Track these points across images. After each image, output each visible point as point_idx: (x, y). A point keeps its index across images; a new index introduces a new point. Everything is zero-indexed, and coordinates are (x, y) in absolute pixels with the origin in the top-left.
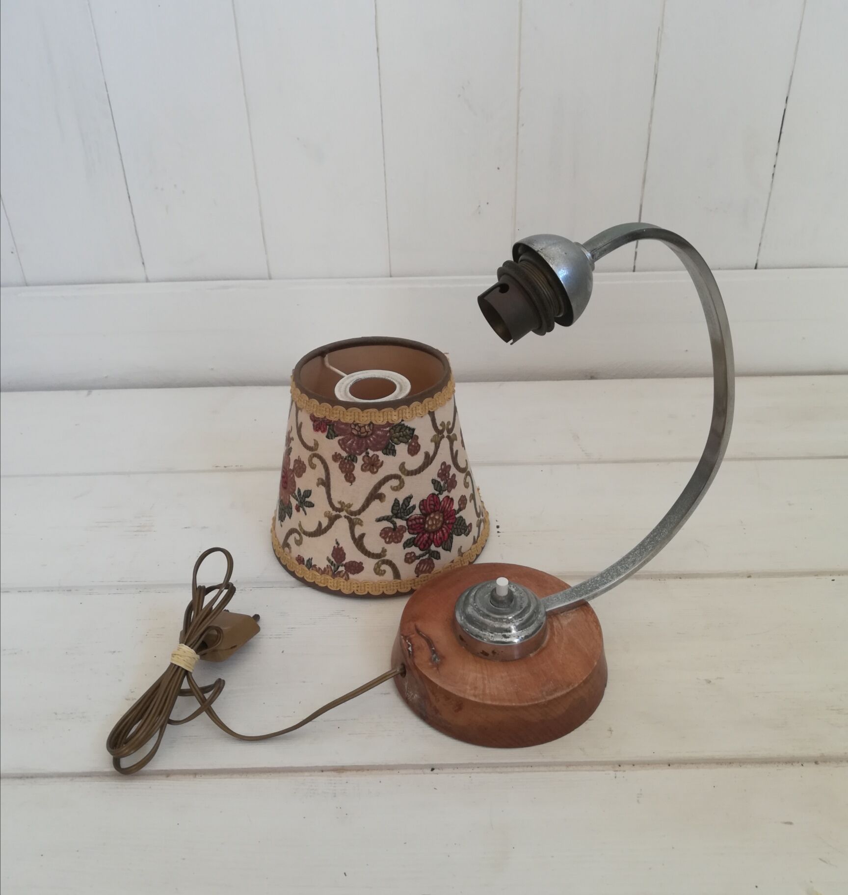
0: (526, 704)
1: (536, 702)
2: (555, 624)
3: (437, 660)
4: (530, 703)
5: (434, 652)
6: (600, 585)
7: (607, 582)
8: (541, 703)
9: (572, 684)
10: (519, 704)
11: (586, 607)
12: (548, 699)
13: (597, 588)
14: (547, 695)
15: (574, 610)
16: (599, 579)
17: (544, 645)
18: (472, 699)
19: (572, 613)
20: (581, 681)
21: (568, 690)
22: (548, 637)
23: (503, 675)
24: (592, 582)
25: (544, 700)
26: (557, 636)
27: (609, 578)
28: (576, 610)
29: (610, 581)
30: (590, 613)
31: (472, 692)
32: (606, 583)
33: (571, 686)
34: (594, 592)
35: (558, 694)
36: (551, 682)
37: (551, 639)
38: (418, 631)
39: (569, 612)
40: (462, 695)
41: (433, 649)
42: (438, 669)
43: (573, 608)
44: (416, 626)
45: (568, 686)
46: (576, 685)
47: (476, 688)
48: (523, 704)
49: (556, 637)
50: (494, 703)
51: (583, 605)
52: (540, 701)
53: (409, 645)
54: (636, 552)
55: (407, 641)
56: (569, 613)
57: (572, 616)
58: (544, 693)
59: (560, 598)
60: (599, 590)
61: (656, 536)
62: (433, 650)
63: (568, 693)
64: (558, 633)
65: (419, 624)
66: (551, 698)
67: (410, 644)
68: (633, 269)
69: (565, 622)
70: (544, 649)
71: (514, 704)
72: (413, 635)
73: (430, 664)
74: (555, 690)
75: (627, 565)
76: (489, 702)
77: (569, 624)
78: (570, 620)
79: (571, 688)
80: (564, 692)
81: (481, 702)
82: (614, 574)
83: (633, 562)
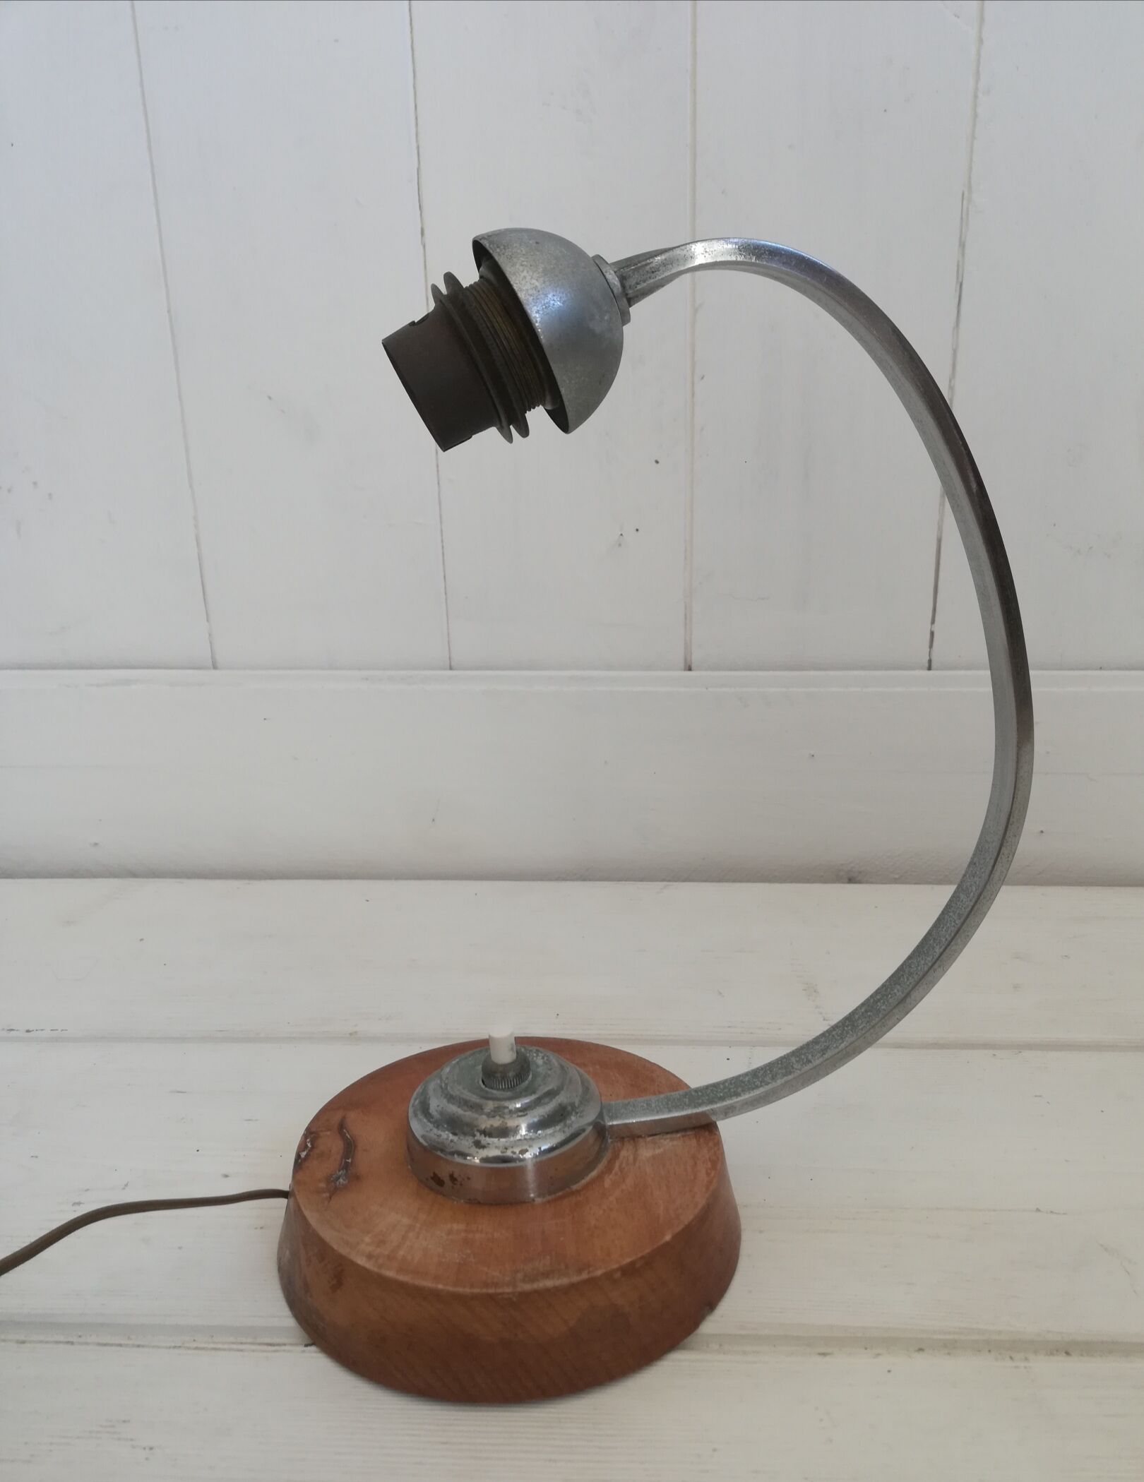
0: (468, 1290)
1: (491, 1291)
2: (624, 1153)
3: (341, 1180)
4: (476, 1291)
5: (346, 1167)
6: (743, 1091)
7: (761, 1086)
8: (501, 1294)
9: (591, 1269)
10: (451, 1289)
11: (707, 1133)
12: (519, 1289)
13: (737, 1095)
14: (524, 1281)
15: (679, 1135)
16: (747, 1079)
17: (575, 1187)
18: (361, 1261)
19: (672, 1140)
20: (615, 1266)
21: (575, 1279)
22: (594, 1174)
23: (455, 1226)
24: (731, 1084)
25: (508, 1290)
26: (616, 1174)
27: (767, 1079)
28: (683, 1136)
29: (767, 1084)
30: (711, 1144)
31: (370, 1249)
32: (757, 1087)
33: (586, 1272)
34: (728, 1102)
35: (548, 1283)
36: (548, 1257)
37: (600, 1178)
38: (342, 1127)
39: (669, 1136)
40: (343, 1251)
41: (350, 1161)
42: (330, 1198)
43: (677, 1131)
44: (344, 1118)
45: (580, 1271)
46: (599, 1273)
47: (382, 1242)
48: (460, 1290)
49: (611, 1176)
50: (403, 1278)
51: (704, 1128)
52: (499, 1290)
53: (306, 1146)
54: (834, 1033)
55: (308, 1140)
56: (665, 1139)
57: (668, 1144)
58: (520, 1276)
59: (653, 1105)
60: (739, 1099)
61: (879, 1000)
62: (346, 1163)
63: (573, 1286)
64: (621, 1170)
65: (352, 1116)
66: (528, 1287)
67: (309, 1145)
68: (927, 665)
69: (646, 1151)
70: (573, 1193)
71: (440, 1286)
72: (329, 1133)
73: (322, 1185)
74: (546, 1275)
75: (810, 1057)
76: (390, 1274)
77: (654, 1157)
78: (658, 1151)
79: (585, 1276)
80: (564, 1281)
81: (375, 1270)
82: (780, 1071)
83: (822, 1050)
